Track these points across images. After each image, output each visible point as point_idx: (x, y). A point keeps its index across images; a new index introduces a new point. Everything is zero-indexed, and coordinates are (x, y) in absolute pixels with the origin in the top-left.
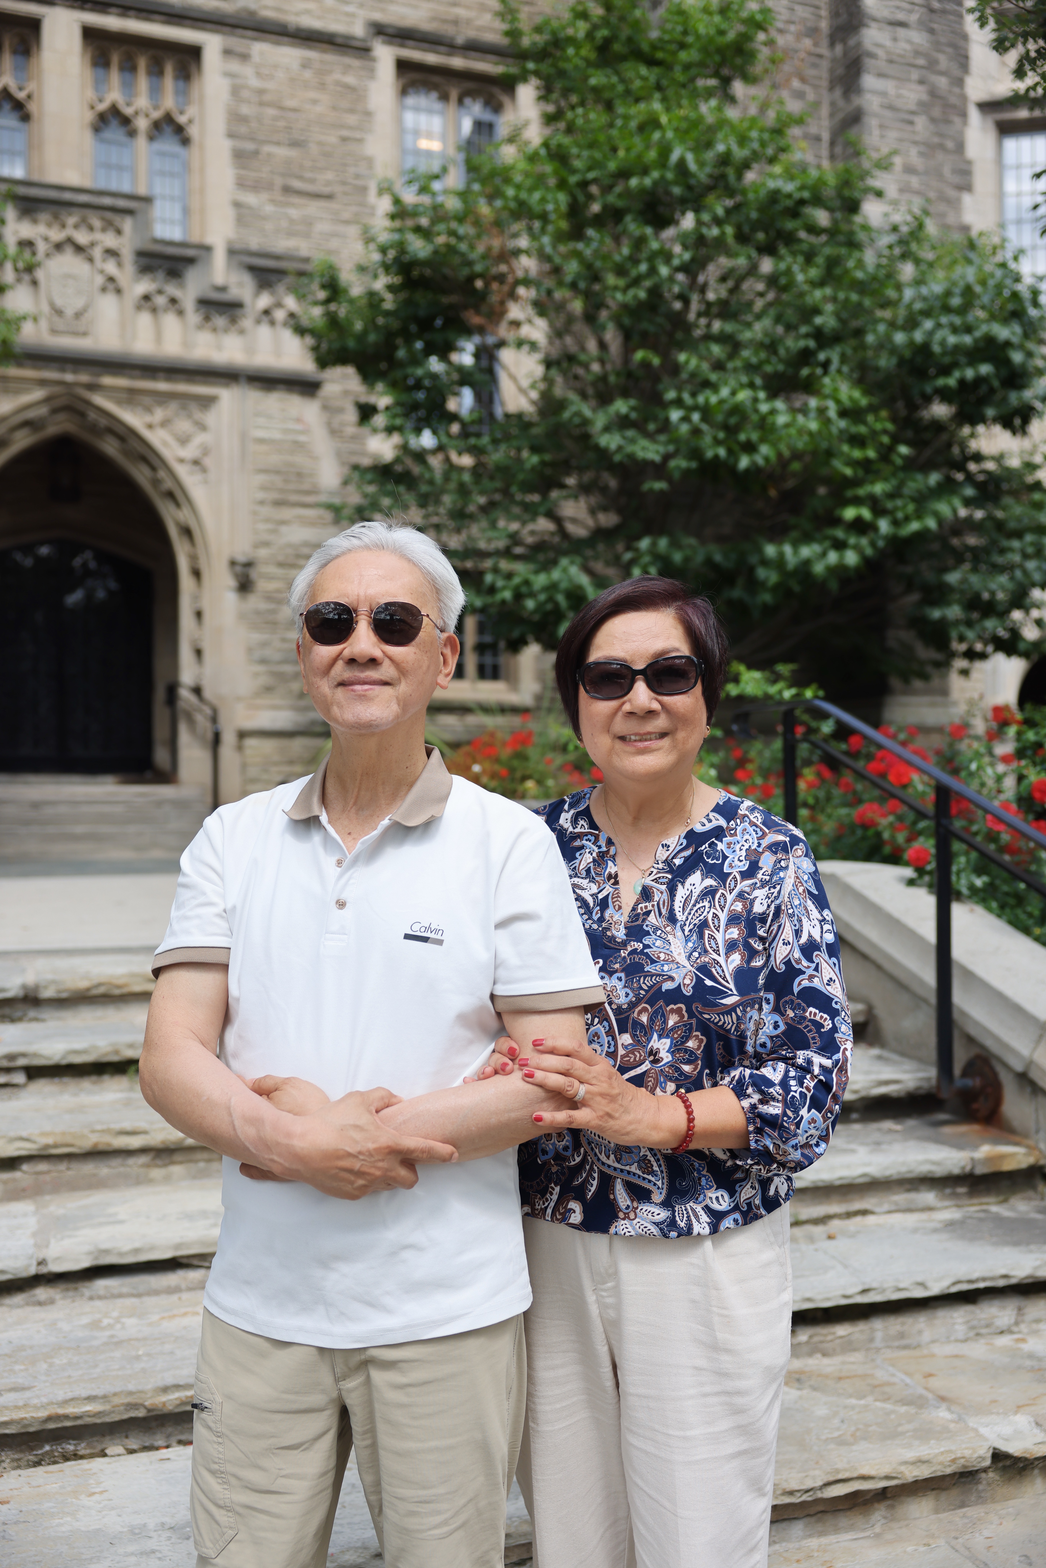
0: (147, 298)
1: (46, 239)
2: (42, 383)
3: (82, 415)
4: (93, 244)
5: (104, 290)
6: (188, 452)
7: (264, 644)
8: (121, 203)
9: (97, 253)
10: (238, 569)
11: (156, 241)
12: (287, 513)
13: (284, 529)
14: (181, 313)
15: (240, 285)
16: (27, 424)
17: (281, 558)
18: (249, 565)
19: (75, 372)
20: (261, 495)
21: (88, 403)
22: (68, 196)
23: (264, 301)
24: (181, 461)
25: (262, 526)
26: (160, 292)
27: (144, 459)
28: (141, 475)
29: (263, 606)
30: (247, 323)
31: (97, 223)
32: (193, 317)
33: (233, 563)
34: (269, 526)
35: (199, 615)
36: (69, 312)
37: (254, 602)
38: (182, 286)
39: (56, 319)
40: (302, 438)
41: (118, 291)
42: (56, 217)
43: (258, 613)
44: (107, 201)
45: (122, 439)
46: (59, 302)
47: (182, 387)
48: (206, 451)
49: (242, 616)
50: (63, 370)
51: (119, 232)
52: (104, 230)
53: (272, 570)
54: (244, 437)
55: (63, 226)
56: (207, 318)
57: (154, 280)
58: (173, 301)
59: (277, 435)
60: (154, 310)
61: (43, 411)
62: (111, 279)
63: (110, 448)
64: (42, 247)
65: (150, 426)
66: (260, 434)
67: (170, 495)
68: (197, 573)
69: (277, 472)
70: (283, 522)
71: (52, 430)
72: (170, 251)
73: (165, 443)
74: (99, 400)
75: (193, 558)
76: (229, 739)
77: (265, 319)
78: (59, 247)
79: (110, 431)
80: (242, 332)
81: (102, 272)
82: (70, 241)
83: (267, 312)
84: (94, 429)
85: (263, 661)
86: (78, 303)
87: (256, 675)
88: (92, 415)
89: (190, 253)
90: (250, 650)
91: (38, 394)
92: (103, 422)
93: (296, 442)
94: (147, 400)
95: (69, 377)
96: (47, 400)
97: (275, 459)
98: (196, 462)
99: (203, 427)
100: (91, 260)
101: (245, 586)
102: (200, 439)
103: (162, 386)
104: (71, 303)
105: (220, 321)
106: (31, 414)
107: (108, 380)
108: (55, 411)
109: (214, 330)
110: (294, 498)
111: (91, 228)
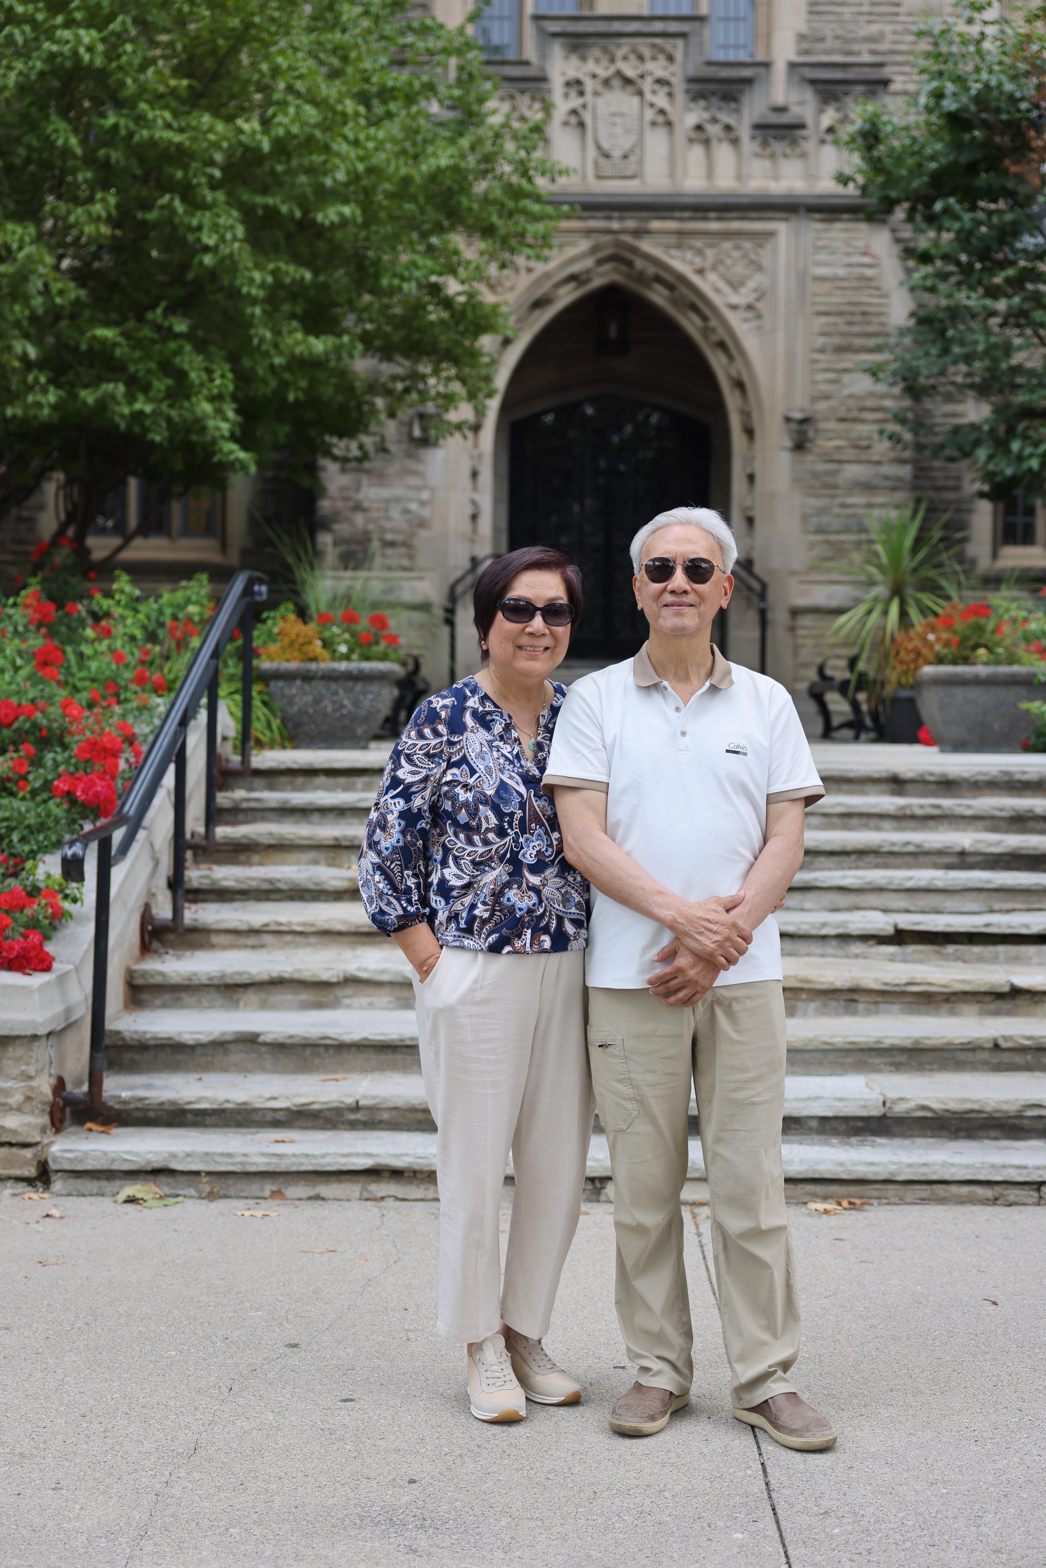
0: (699, 128)
1: (594, 76)
2: (588, 232)
3: (629, 264)
4: (642, 76)
5: (654, 124)
6: (740, 298)
7: (821, 511)
8: (673, 27)
9: (647, 85)
10: (794, 426)
11: (710, 63)
12: (850, 360)
13: (846, 378)
14: (735, 142)
15: (802, 103)
16: (572, 278)
17: (842, 413)
18: (805, 421)
19: (621, 219)
20: (820, 341)
21: (635, 250)
22: (617, 26)
23: (829, 117)
24: (734, 307)
25: (820, 377)
26: (714, 120)
27: (694, 308)
28: (691, 324)
29: (822, 467)
30: (809, 146)
31: (647, 52)
32: (748, 145)
33: (788, 420)
34: (831, 376)
35: (751, 478)
36: (617, 153)
37: (811, 462)
38: (737, 111)
39: (602, 161)
40: (869, 272)
41: (669, 124)
42: (605, 50)
43: (815, 475)
44: (658, 26)
45: (671, 287)
46: (605, 145)
47: (735, 225)
48: (761, 294)
49: (796, 480)
50: (609, 218)
51: (670, 58)
52: (654, 58)
53: (832, 425)
54: (802, 277)
55: (612, 60)
56: (765, 144)
57: (706, 109)
58: (728, 128)
59: (841, 272)
60: (707, 142)
61: (589, 262)
62: (662, 112)
63: (658, 297)
64: (589, 85)
65: (700, 272)
66: (821, 271)
67: (722, 345)
68: (749, 432)
69: (840, 314)
70: (846, 370)
71: (597, 282)
72: (725, 73)
73: (717, 290)
74: (646, 246)
75: (746, 415)
76: (779, 617)
77: (829, 138)
78: (606, 82)
79: (658, 279)
80: (803, 155)
81: (652, 105)
82: (619, 74)
83: (831, 130)
84: (641, 278)
85: (820, 531)
86: (627, 143)
87: (812, 546)
88: (639, 263)
89: (747, 73)
90: (805, 517)
91: (584, 245)
92: (651, 270)
93: (862, 278)
94: (698, 243)
95: (615, 225)
96: (594, 250)
97: (838, 298)
98: (750, 307)
99: (759, 268)
100: (640, 93)
101: (800, 446)
102: (756, 280)
103: (714, 226)
104: (619, 143)
105: (778, 147)
106: (575, 269)
107: (655, 225)
108: (600, 262)
109: (772, 156)
110: (858, 342)
111: (641, 58)
